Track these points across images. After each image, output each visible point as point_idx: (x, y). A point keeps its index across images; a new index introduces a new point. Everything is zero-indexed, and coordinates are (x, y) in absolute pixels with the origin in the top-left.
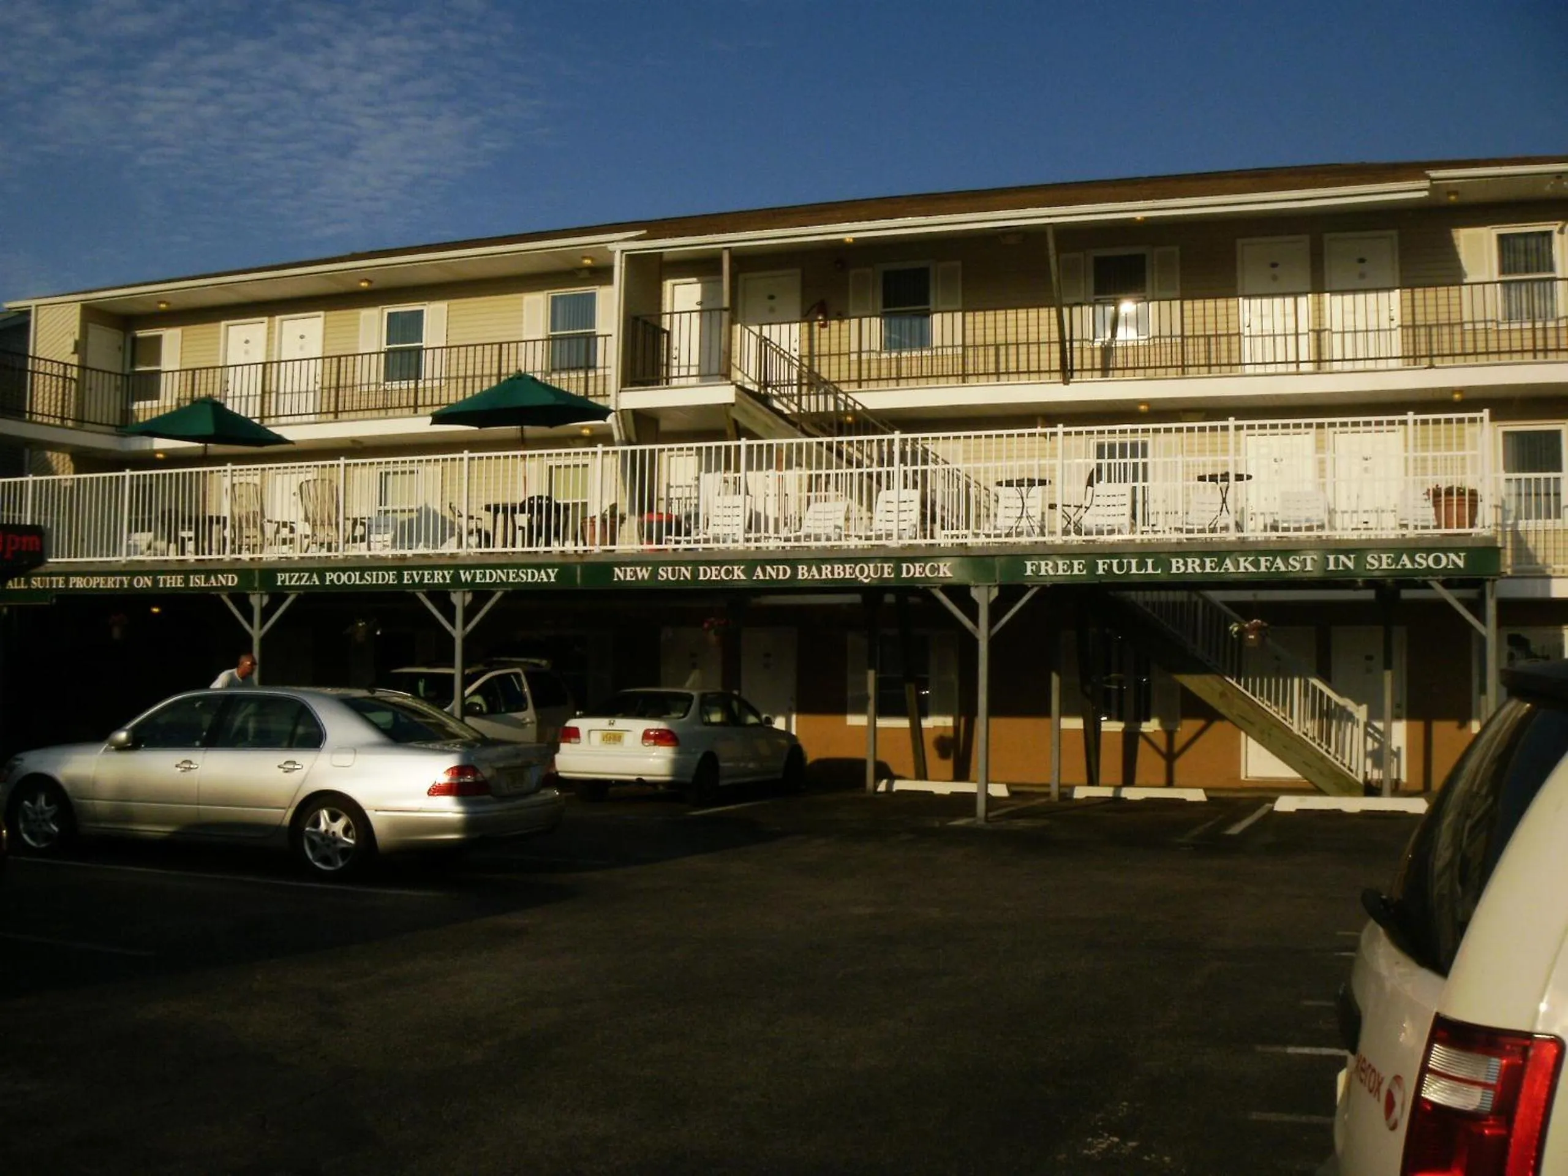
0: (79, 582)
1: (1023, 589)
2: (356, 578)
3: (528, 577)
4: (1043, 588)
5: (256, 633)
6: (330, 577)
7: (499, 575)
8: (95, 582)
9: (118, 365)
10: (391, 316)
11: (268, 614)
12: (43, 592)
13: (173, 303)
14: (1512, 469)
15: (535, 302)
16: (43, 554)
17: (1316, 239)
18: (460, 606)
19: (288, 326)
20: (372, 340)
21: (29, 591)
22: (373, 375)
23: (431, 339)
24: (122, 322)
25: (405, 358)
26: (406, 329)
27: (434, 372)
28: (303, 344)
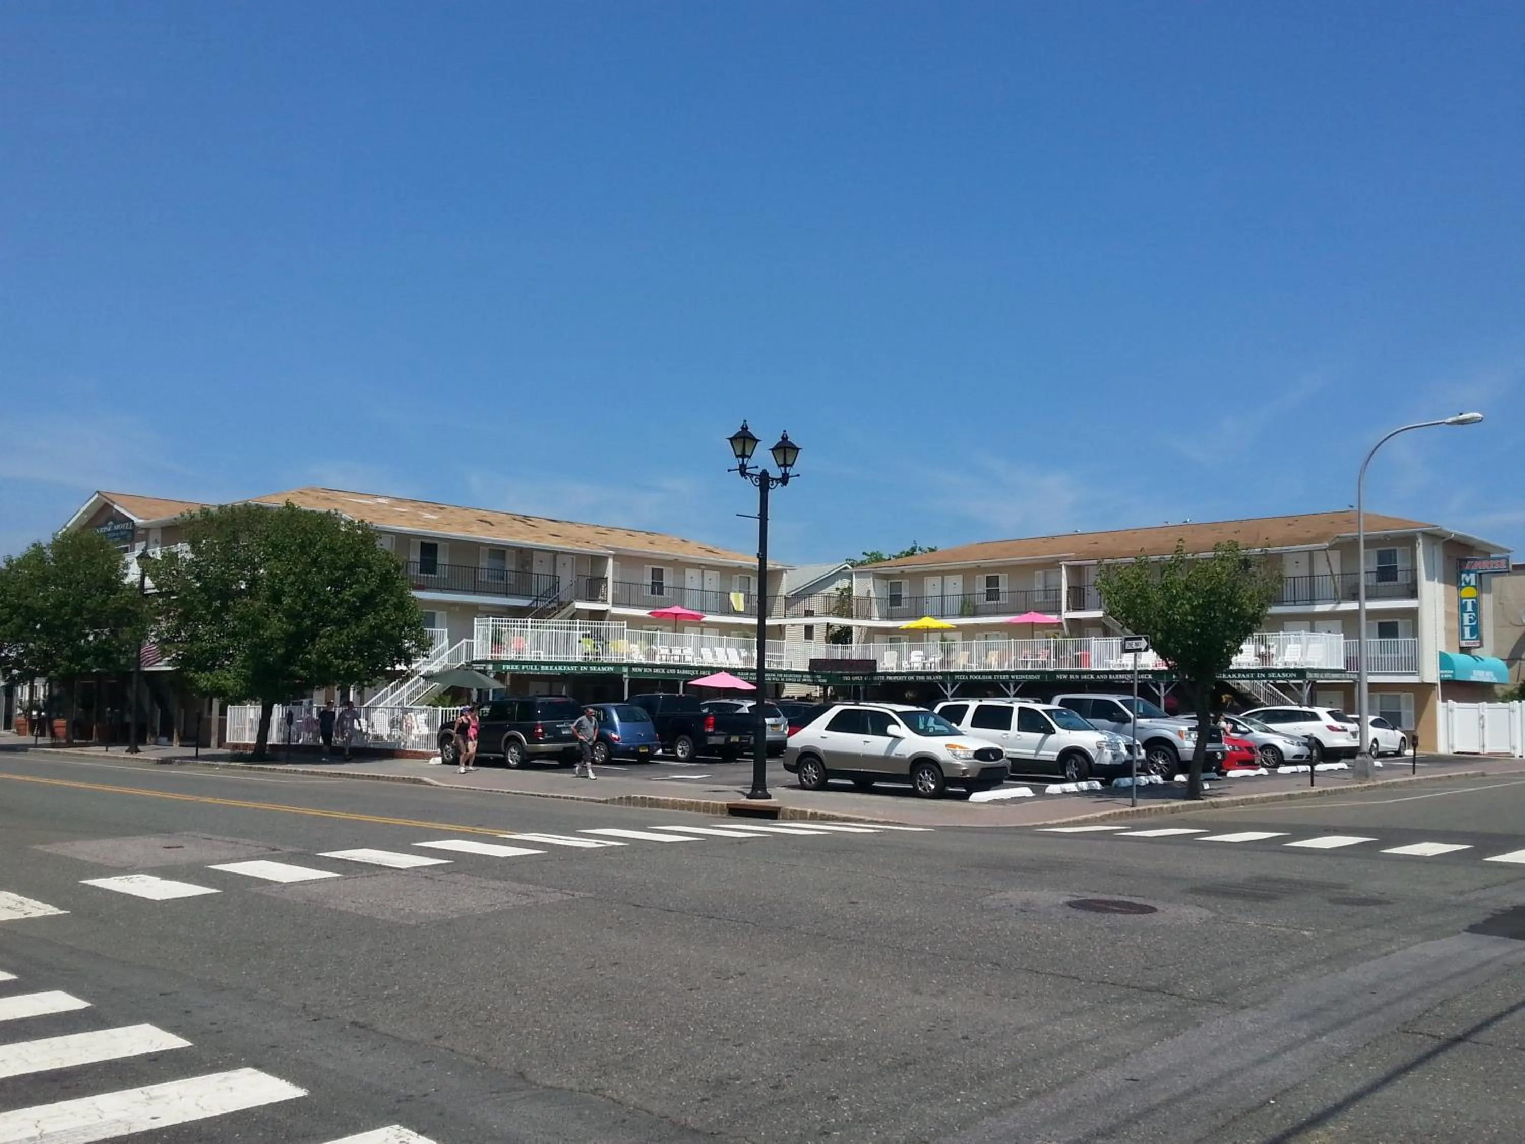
1: (1172, 683)
2: (979, 677)
3: (1031, 677)
5: (949, 694)
6: (971, 677)
7: (1023, 677)
8: (895, 678)
9: (886, 594)
10: (987, 577)
11: (952, 688)
12: (878, 681)
13: (907, 571)
14: (1380, 637)
15: (1039, 574)
16: (876, 669)
17: (1311, 552)
18: (1011, 686)
19: (950, 579)
20: (981, 587)
21: (873, 681)
22: (981, 600)
23: (1003, 587)
24: (886, 576)
25: (992, 594)
26: (992, 581)
27: (1003, 600)
28: (955, 586)
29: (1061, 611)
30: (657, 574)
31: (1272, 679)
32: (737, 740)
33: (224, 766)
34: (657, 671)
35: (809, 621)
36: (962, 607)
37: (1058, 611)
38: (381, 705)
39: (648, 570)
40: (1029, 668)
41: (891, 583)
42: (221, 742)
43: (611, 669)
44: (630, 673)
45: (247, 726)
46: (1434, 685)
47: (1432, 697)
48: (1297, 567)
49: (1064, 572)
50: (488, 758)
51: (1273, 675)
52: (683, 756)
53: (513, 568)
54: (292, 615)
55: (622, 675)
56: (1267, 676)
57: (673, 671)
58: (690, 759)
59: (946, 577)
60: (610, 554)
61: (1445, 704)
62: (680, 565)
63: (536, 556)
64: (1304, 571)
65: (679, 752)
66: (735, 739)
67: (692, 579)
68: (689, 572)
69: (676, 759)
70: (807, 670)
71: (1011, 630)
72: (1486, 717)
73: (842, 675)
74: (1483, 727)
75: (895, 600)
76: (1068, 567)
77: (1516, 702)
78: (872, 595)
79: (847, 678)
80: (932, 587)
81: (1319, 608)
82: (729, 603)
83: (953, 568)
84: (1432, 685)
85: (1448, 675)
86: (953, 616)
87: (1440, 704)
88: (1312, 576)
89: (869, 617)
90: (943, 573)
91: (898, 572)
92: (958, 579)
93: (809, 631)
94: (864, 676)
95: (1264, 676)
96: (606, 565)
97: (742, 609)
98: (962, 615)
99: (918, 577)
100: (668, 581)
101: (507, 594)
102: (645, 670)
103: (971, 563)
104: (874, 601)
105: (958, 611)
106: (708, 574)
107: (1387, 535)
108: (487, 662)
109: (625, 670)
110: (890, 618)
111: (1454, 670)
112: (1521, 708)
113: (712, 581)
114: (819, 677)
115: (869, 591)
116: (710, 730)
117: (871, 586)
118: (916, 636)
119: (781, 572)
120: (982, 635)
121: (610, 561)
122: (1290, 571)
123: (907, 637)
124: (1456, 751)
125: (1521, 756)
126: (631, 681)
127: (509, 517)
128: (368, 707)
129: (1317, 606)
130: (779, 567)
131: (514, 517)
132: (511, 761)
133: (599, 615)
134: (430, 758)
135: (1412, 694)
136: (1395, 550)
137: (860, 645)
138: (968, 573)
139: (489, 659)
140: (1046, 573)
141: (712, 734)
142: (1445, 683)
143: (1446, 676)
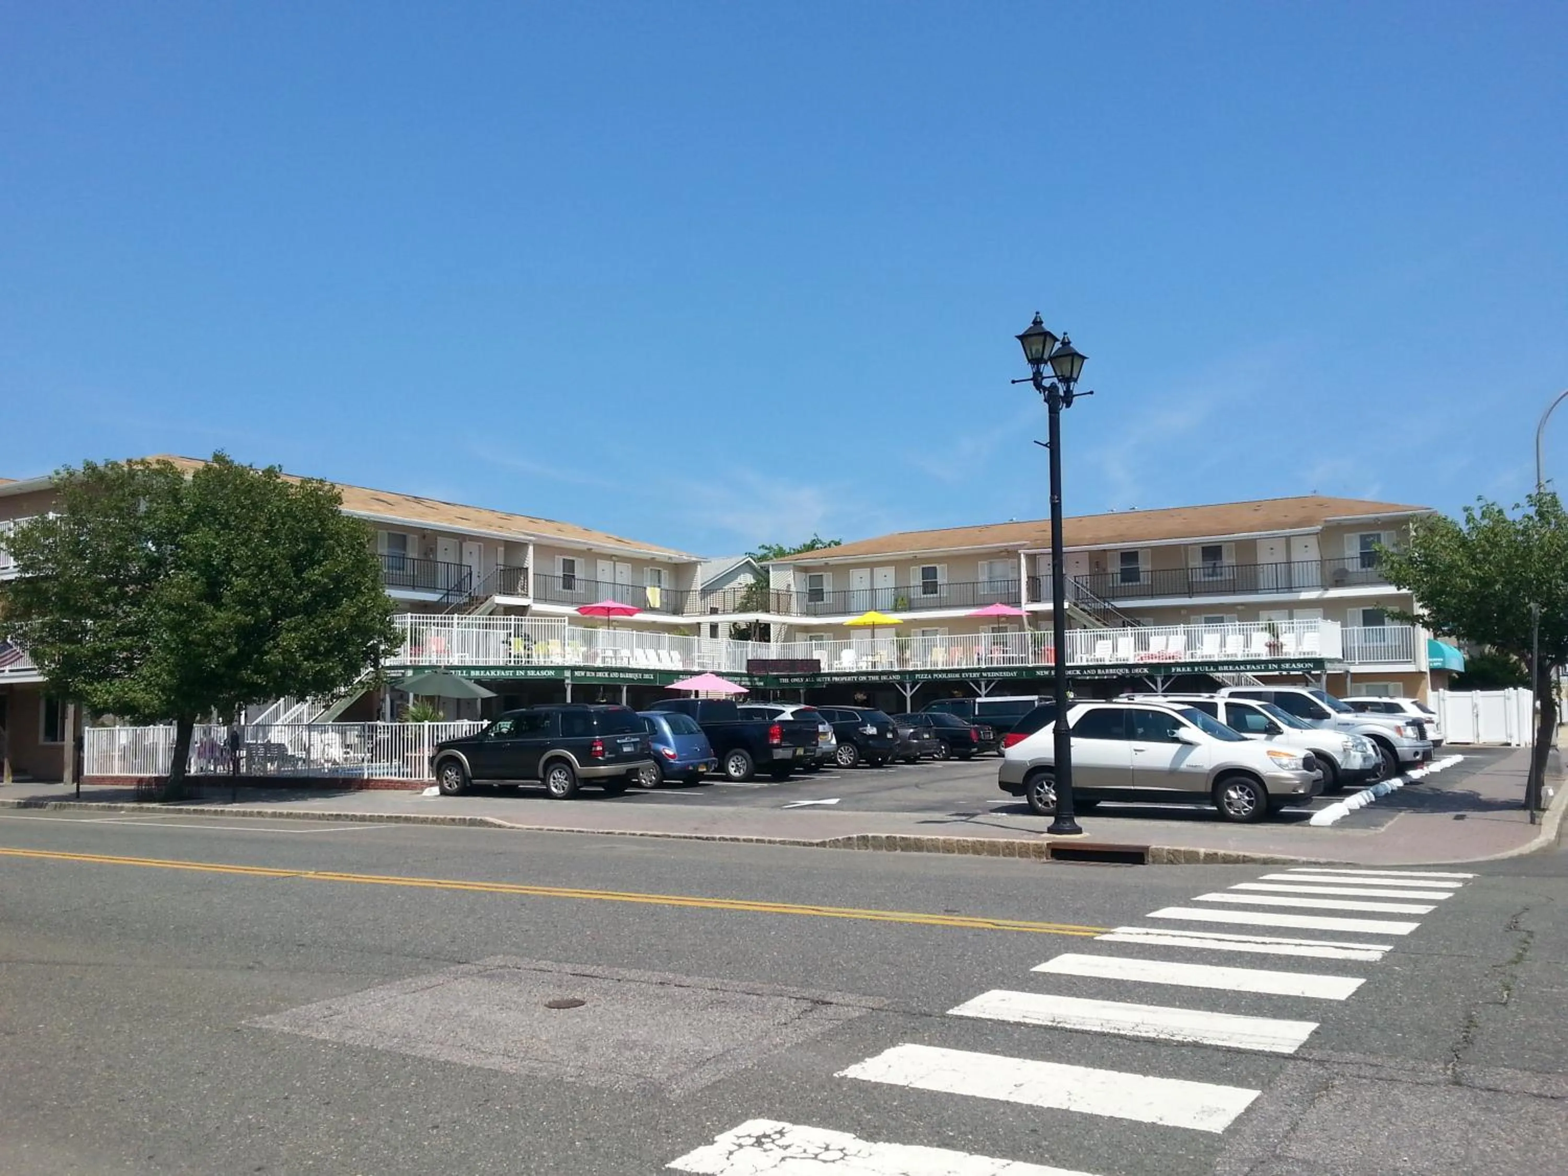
0: (836, 679)
1: (1171, 677)
2: (944, 676)
3: (1006, 674)
4: (1179, 676)
5: (908, 694)
6: (935, 675)
7: (996, 674)
8: (843, 679)
9: (805, 588)
10: (923, 569)
11: (912, 689)
12: (822, 683)
13: (831, 563)
14: (1364, 625)
15: (983, 565)
16: (820, 669)
17: (1288, 539)
18: (983, 684)
19: (879, 572)
20: (916, 579)
21: (816, 683)
22: (917, 593)
23: (941, 579)
24: (805, 569)
25: (930, 586)
26: (929, 574)
27: (944, 592)
28: (886, 579)
29: (1020, 603)
30: (569, 566)
31: (1285, 670)
32: (802, 753)
33: (134, 809)
34: (600, 674)
35: (714, 618)
36: (896, 600)
37: (1018, 603)
38: (279, 722)
39: (559, 560)
40: (995, 665)
41: (810, 577)
42: (78, 775)
43: (551, 673)
44: (573, 677)
45: (117, 754)
46: (1425, 673)
47: (1422, 687)
48: (1272, 554)
49: (1023, 561)
50: (491, 786)
51: (1287, 666)
52: (737, 774)
53: (415, 556)
54: (247, 602)
55: (564, 681)
56: (1279, 666)
57: (616, 675)
58: (747, 778)
59: (875, 569)
60: (530, 541)
61: (1436, 693)
62: (592, 555)
63: (441, 542)
64: (1280, 557)
65: (732, 770)
66: (800, 752)
67: (604, 571)
68: (602, 564)
69: (729, 778)
70: (745, 671)
71: (955, 625)
72: (1480, 707)
73: (777, 677)
74: (1477, 716)
75: (816, 594)
76: (1027, 556)
77: (1511, 689)
78: (793, 588)
79: (786, 680)
80: (859, 580)
81: (1305, 595)
82: (646, 600)
83: (887, 558)
84: (1422, 673)
85: (1438, 663)
86: (883, 610)
87: (1430, 692)
88: (1289, 563)
89: (787, 612)
90: (872, 565)
91: (822, 564)
92: (890, 571)
93: (714, 628)
94: (805, 677)
95: (1276, 667)
96: (527, 553)
97: (658, 605)
98: (896, 609)
99: (842, 570)
100: (579, 573)
101: (414, 587)
102: (588, 674)
103: (908, 553)
104: (794, 596)
105: (891, 604)
106: (620, 566)
107: (1377, 519)
108: (405, 667)
109: (568, 674)
110: (807, 614)
111: (1443, 657)
112: (1517, 695)
113: (624, 574)
114: (756, 679)
115: (789, 585)
116: (776, 741)
117: (791, 580)
118: (842, 632)
119: (695, 564)
120: (919, 631)
121: (531, 548)
122: (1263, 557)
123: (831, 634)
124: (1449, 741)
125: (1518, 745)
126: (573, 685)
127: (401, 498)
128: (257, 725)
129: (1303, 594)
130: (694, 559)
131: (407, 498)
132: (554, 790)
133: (521, 611)
134: (423, 789)
135: (1401, 684)
136: (1379, 535)
137: (779, 644)
138: (901, 565)
139: (409, 664)
140: (991, 563)
141: (778, 746)
142: (1435, 672)
143: (1436, 664)
